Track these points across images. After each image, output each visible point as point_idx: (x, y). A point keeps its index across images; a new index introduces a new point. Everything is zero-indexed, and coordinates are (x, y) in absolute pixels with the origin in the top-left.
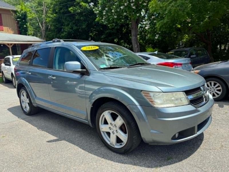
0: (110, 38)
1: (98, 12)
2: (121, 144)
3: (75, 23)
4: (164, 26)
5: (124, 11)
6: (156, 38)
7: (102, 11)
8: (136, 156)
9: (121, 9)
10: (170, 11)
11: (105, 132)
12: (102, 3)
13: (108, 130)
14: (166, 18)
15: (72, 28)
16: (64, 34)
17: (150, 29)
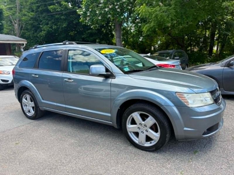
0: (92, 38)
1: (82, 13)
2: (151, 143)
3: (55, 22)
4: (151, 30)
5: (108, 13)
6: (140, 40)
7: (86, 12)
8: (165, 153)
9: (105, 10)
10: (156, 16)
11: (132, 132)
12: (86, 4)
13: (137, 130)
14: (153, 22)
15: (51, 27)
16: (42, 33)
17: (135, 32)
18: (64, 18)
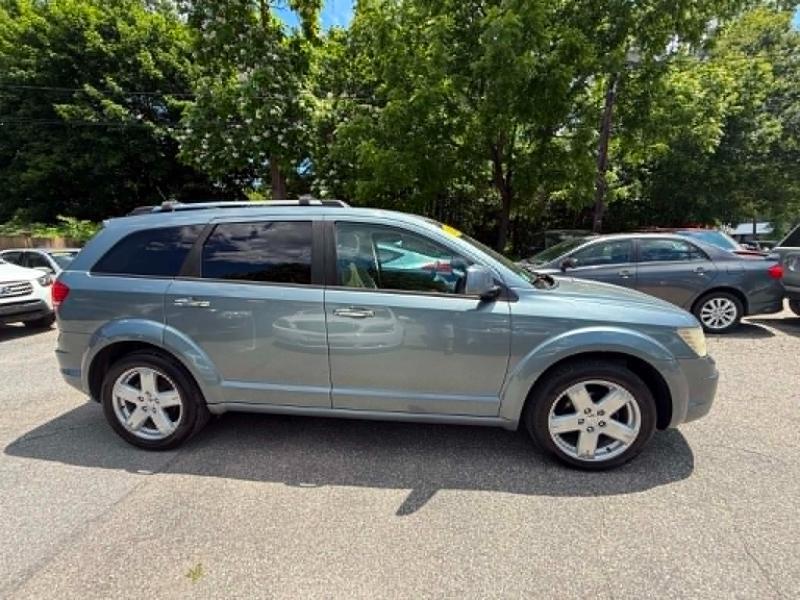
2: (609, 450)
18: (111, 143)
